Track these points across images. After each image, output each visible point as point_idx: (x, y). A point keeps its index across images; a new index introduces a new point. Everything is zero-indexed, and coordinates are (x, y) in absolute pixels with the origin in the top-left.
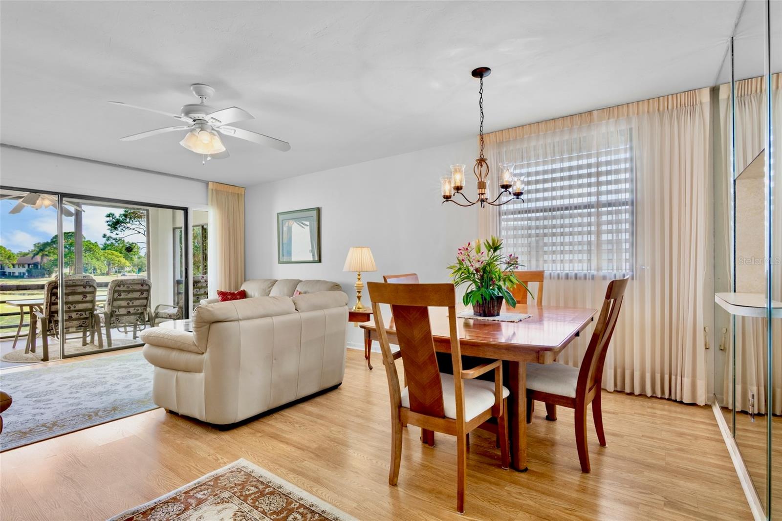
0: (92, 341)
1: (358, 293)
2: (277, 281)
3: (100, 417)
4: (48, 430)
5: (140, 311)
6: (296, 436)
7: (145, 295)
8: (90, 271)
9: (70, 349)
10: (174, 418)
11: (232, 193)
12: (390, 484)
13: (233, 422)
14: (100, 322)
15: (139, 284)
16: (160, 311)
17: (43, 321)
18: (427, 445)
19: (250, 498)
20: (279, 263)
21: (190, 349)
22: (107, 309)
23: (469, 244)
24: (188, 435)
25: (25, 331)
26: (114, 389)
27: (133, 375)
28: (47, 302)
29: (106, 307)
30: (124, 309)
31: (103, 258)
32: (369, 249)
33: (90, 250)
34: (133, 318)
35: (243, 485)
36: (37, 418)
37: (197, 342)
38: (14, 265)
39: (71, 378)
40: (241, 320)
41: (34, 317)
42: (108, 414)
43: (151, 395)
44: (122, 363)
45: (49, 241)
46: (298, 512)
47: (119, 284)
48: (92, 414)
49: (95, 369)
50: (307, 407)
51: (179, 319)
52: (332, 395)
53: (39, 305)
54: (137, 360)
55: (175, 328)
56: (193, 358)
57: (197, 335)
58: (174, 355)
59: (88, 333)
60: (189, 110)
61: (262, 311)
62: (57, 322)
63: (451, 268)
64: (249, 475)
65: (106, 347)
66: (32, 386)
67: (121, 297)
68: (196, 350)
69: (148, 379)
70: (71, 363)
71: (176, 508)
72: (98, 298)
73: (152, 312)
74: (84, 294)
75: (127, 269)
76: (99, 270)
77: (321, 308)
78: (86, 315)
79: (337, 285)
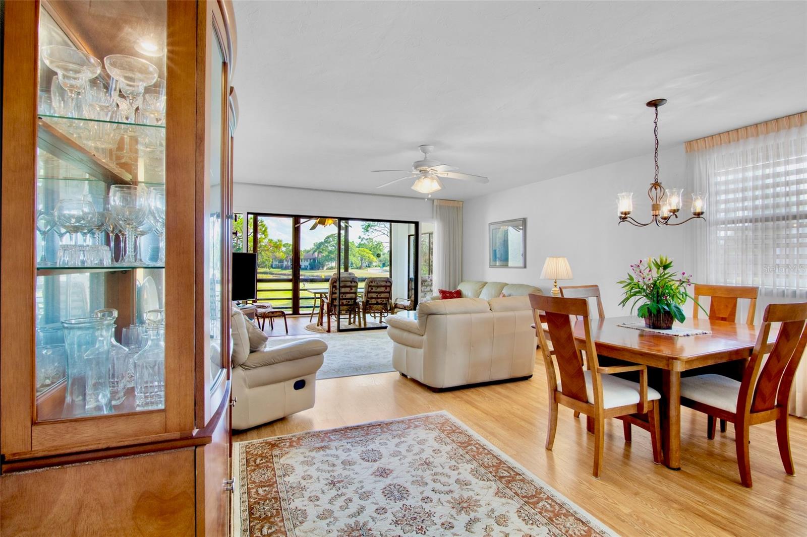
0: (354, 322)
2: (487, 283)
5: (385, 302)
6: (484, 405)
7: (388, 290)
8: (354, 268)
9: (344, 323)
10: (404, 379)
11: (452, 207)
12: (546, 448)
13: (441, 387)
14: (359, 308)
15: (384, 281)
16: (398, 303)
17: (328, 304)
18: (590, 433)
19: (446, 432)
20: (490, 267)
21: (415, 331)
22: (364, 299)
23: (641, 261)
25: (317, 310)
26: (369, 355)
28: (330, 292)
29: (363, 297)
30: (374, 300)
31: (357, 255)
32: (565, 258)
34: (380, 307)
35: (443, 424)
36: (330, 365)
37: (419, 327)
39: (344, 345)
40: (448, 314)
41: (323, 302)
43: (391, 362)
44: (373, 339)
45: (323, 241)
46: (475, 446)
47: (371, 280)
50: (498, 388)
51: (411, 310)
52: (522, 384)
53: (325, 293)
54: (383, 338)
55: (408, 317)
56: (416, 337)
57: (419, 322)
58: (405, 335)
59: (352, 316)
60: (417, 165)
61: (462, 309)
62: (335, 305)
63: (621, 282)
64: (447, 420)
65: (363, 326)
67: (373, 290)
68: (419, 333)
69: (389, 352)
70: (344, 335)
71: (403, 426)
72: (359, 290)
73: (393, 303)
74: (350, 287)
75: (374, 264)
76: (354, 265)
77: (512, 309)
78: (351, 302)
79: (538, 290)
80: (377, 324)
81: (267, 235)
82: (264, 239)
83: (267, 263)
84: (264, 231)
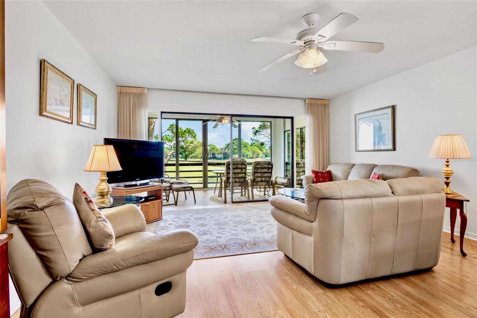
1: (446, 179)
2: (355, 165)
3: (247, 248)
4: (222, 250)
5: (267, 180)
7: (270, 171)
8: (245, 157)
9: (237, 196)
10: (290, 262)
11: (320, 104)
13: (336, 283)
14: (248, 184)
15: (267, 164)
16: (278, 181)
17: (225, 181)
20: (356, 151)
21: (302, 216)
22: (252, 178)
24: (301, 282)
25: (218, 185)
26: (254, 228)
27: (265, 220)
28: (226, 173)
29: (251, 176)
30: (259, 178)
31: (250, 150)
32: (462, 137)
33: (245, 146)
34: (264, 184)
36: (218, 240)
37: (308, 212)
38: (218, 154)
39: (235, 216)
40: (344, 199)
41: (221, 179)
42: (251, 247)
44: (258, 211)
45: (230, 142)
47: (257, 163)
48: (243, 244)
49: (245, 212)
51: (288, 186)
53: (223, 173)
57: (309, 207)
58: (291, 218)
59: (243, 190)
60: (301, 35)
61: (362, 192)
62: (230, 182)
65: (251, 199)
66: (218, 218)
67: (259, 171)
68: (307, 218)
70: (235, 206)
72: (248, 171)
73: (274, 181)
74: (241, 169)
75: (261, 156)
76: (249, 156)
77: (417, 193)
78: (242, 180)
79: (415, 170)
80: (262, 196)
81: (196, 138)
82: (195, 141)
83: (199, 156)
84: (195, 136)
